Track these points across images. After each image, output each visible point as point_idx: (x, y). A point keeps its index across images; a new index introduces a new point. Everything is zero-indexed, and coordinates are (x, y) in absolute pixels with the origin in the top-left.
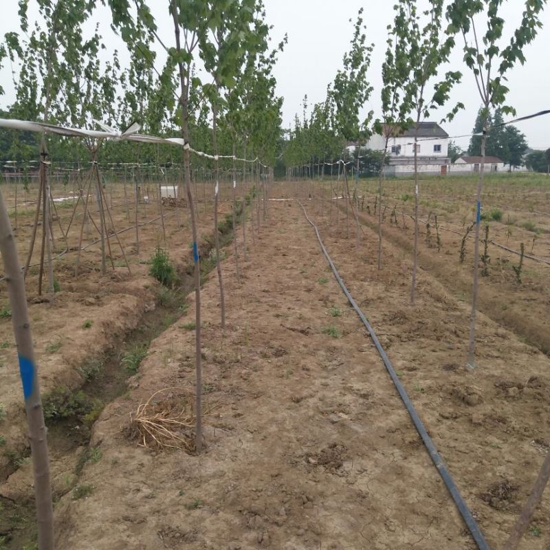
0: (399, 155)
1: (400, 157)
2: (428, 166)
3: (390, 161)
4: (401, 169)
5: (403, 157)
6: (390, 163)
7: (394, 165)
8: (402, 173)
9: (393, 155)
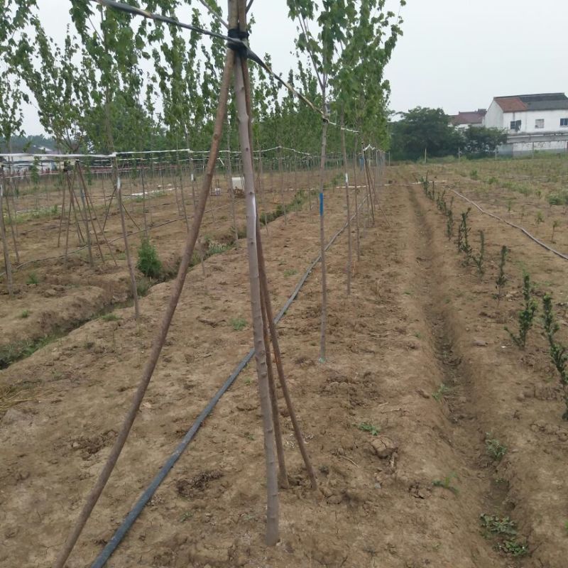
0: (519, 132)
1: (520, 134)
2: (552, 143)
3: (509, 139)
4: (520, 147)
5: (523, 134)
6: (508, 142)
7: (511, 144)
8: (521, 152)
9: (513, 132)
